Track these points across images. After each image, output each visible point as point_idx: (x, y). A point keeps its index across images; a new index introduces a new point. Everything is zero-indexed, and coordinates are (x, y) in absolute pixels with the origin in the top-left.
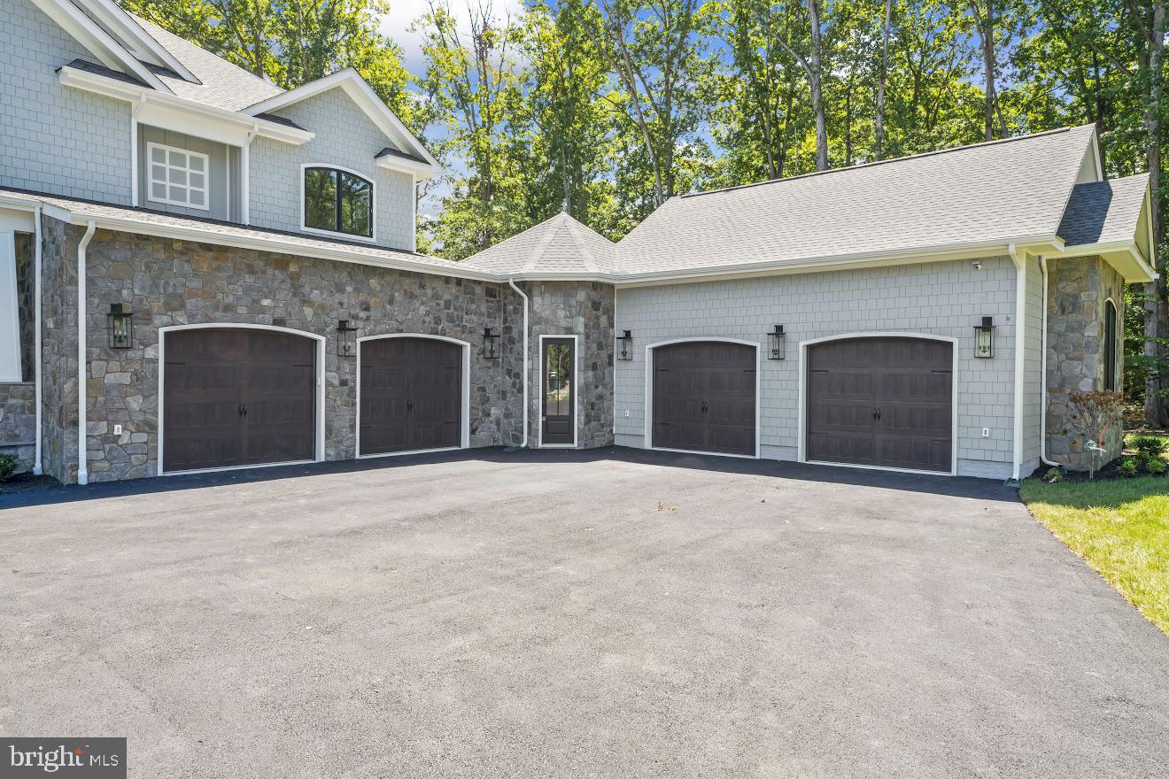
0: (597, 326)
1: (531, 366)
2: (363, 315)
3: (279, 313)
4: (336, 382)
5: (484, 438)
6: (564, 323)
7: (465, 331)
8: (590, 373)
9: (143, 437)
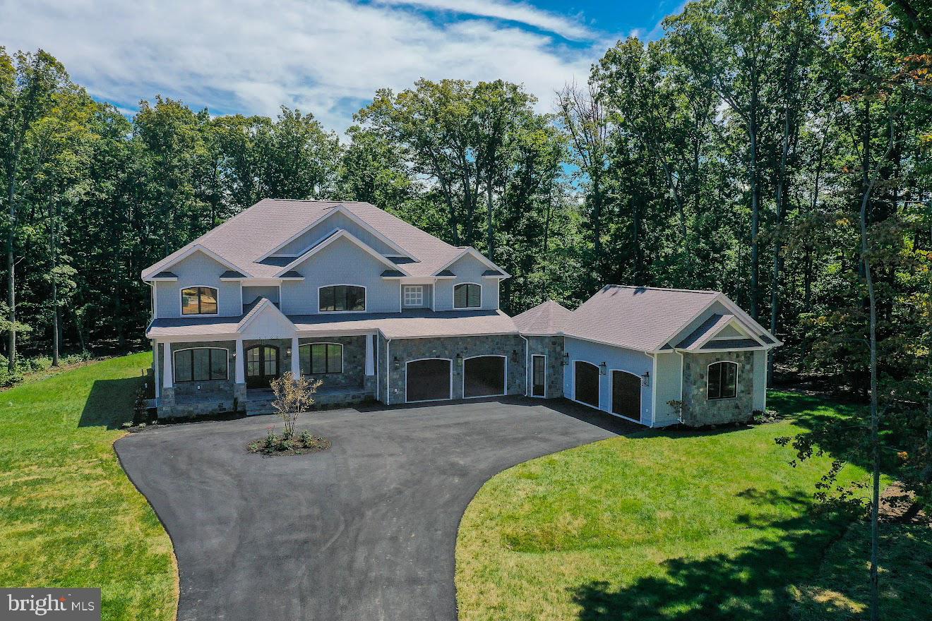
0: (555, 351)
1: (529, 365)
2: (465, 351)
3: (437, 354)
4: (456, 374)
5: (514, 391)
6: (540, 351)
7: (505, 352)
8: (551, 369)
9: (401, 392)
